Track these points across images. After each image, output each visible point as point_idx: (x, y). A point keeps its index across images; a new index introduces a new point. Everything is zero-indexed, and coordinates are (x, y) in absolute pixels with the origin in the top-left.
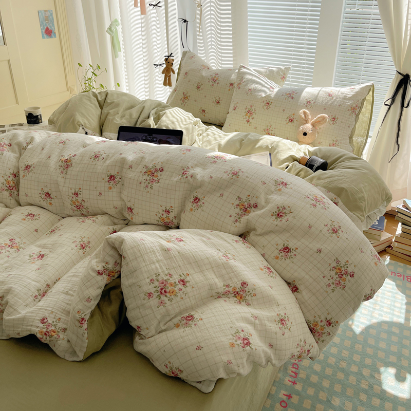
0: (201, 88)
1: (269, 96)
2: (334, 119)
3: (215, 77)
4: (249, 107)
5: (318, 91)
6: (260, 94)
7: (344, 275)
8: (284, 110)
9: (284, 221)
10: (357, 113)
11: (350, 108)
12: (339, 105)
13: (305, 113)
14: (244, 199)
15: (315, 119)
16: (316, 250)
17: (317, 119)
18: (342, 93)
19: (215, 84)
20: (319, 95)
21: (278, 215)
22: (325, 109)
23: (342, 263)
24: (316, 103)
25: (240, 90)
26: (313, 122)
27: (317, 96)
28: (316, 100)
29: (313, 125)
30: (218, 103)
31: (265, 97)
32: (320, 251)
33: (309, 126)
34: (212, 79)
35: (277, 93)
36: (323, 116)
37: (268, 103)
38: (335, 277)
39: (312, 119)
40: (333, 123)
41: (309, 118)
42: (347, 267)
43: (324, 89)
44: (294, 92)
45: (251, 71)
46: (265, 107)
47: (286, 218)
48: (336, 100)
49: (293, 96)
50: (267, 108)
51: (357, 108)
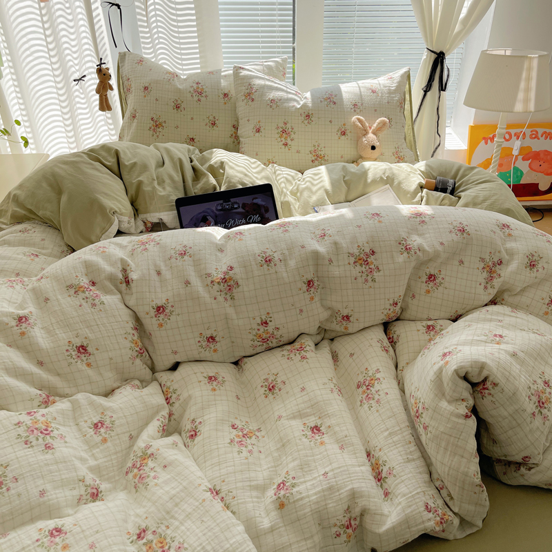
0: (182, 108)
1: (305, 106)
3: (198, 88)
4: (282, 125)
5: (357, 88)
6: (291, 104)
8: (331, 122)
10: (404, 107)
11: (399, 104)
12: (388, 103)
13: (359, 120)
15: (375, 125)
17: (378, 125)
19: (202, 99)
20: (363, 93)
22: (376, 111)
24: (364, 104)
25: (254, 102)
26: (374, 130)
28: (361, 100)
30: (214, 124)
33: (371, 136)
34: (195, 91)
36: (383, 120)
37: (307, 115)
43: (361, 83)
44: (331, 95)
45: (254, 72)
46: (306, 122)
48: (382, 96)
49: (335, 101)
51: (403, 101)
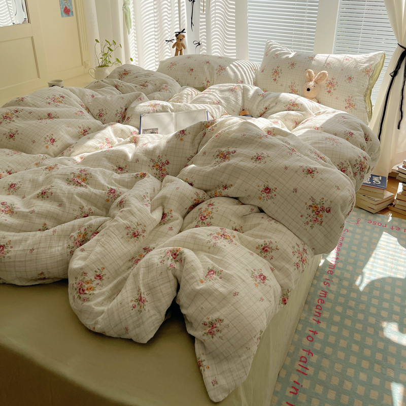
7: (321, 212)
9: (262, 163)
13: (309, 72)
16: (292, 189)
17: (318, 76)
21: (257, 158)
23: (318, 201)
26: (316, 79)
29: (316, 82)
32: (295, 190)
38: (312, 215)
41: (313, 77)
42: (323, 204)
47: (264, 160)
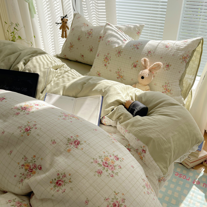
1: (120, 47)
2: (168, 66)
3: (90, 32)
4: (106, 54)
5: (158, 43)
6: (115, 45)
8: (130, 58)
9: (61, 191)
10: (187, 61)
11: (181, 58)
12: (173, 55)
13: (145, 61)
14: (30, 159)
15: (152, 65)
17: (153, 66)
18: (177, 45)
19: (90, 37)
20: (159, 46)
21: (57, 183)
22: (161, 58)
24: (155, 53)
26: (150, 68)
27: (157, 47)
28: (155, 50)
29: (150, 71)
30: (91, 50)
31: (118, 47)
33: (147, 71)
34: (88, 33)
35: (127, 44)
36: (159, 64)
37: (119, 52)
39: (149, 66)
40: (167, 69)
41: (148, 65)
43: (163, 42)
44: (139, 44)
45: (113, 27)
46: (117, 55)
47: (63, 188)
48: (171, 50)
49: (139, 47)
50: (118, 56)
51: (188, 57)
